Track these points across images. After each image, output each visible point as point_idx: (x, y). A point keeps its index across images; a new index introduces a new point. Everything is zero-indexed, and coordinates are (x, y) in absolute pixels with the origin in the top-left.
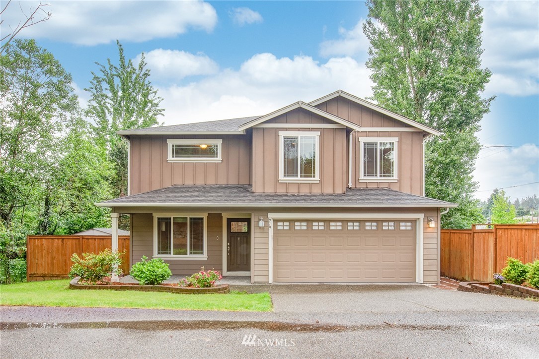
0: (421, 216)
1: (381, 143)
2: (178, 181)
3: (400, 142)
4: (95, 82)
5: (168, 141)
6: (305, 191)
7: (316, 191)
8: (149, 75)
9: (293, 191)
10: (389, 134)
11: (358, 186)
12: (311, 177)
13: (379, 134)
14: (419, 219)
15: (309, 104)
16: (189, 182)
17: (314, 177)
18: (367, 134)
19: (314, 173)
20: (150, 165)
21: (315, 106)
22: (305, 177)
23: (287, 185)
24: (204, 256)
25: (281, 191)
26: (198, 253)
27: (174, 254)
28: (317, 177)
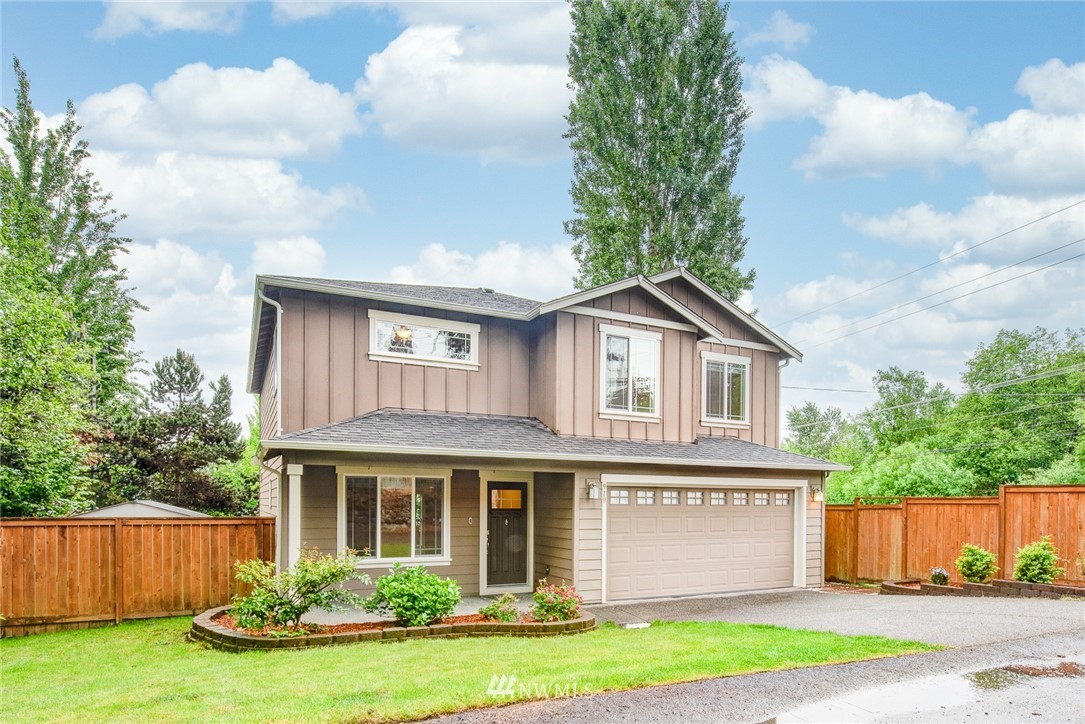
0: (803, 483)
1: (729, 365)
2: (391, 401)
3: (752, 365)
5: (372, 313)
6: (638, 435)
7: (655, 436)
8: (87, 155)
9: (620, 434)
10: (739, 351)
12: (647, 411)
13: (726, 349)
14: (799, 488)
16: (414, 405)
17: (652, 411)
19: (652, 405)
20: (331, 362)
21: (657, 285)
22: (639, 410)
23: (612, 422)
24: (445, 558)
26: (432, 553)
27: (382, 556)
28: (657, 414)
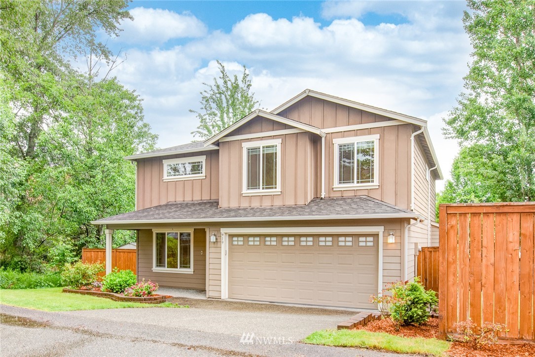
1: (358, 144)
2: (172, 199)
3: (381, 140)
4: (204, 102)
5: (164, 161)
6: (267, 204)
7: (278, 203)
8: (251, 85)
9: (256, 204)
10: (369, 131)
11: (333, 195)
12: (272, 188)
13: (356, 133)
14: (379, 233)
15: (271, 113)
16: (180, 199)
17: (276, 188)
18: (343, 134)
19: (276, 184)
20: (151, 185)
21: (278, 114)
22: (266, 188)
23: (250, 197)
24: (191, 270)
25: (245, 204)
26: (186, 267)
27: (168, 267)
28: (279, 189)
